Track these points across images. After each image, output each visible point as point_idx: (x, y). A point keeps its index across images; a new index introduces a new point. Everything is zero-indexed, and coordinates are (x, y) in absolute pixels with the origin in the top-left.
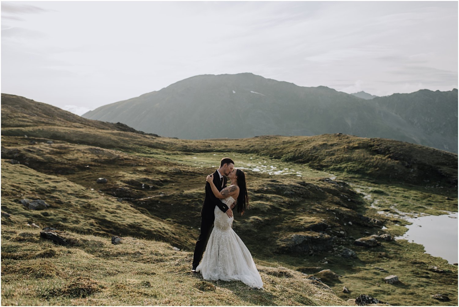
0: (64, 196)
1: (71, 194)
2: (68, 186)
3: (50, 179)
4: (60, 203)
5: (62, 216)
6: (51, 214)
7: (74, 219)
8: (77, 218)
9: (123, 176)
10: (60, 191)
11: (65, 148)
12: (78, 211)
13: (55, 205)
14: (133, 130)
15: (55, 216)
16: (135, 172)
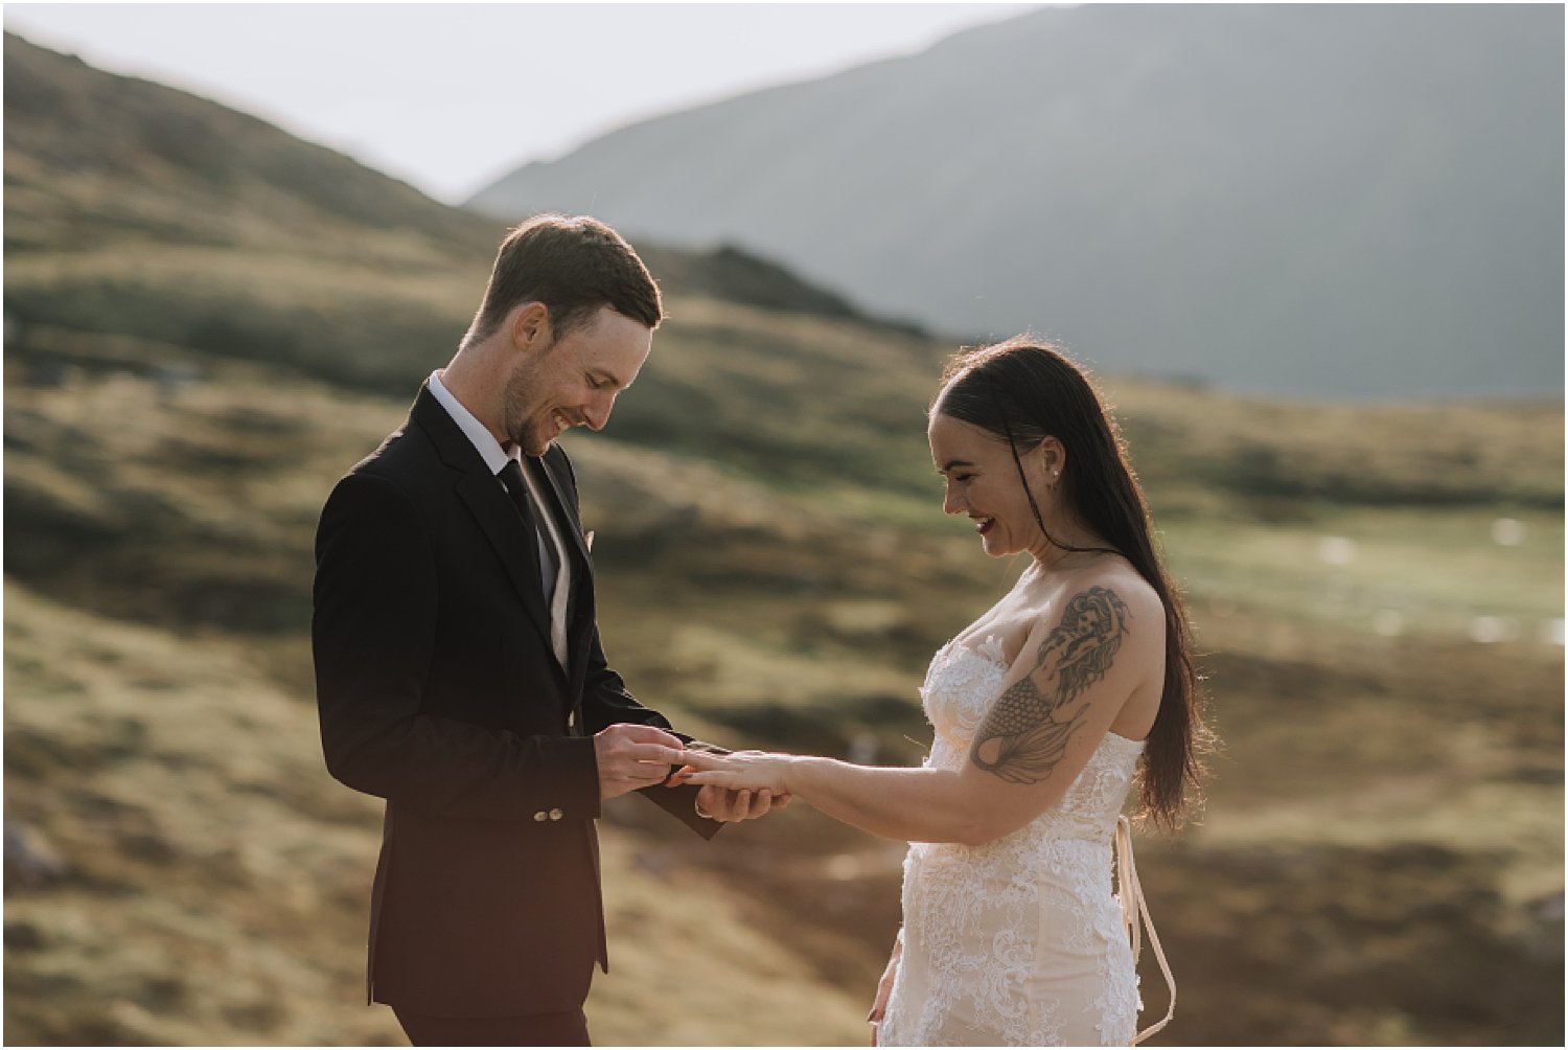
0: (197, 799)
1: (259, 790)
2: (245, 723)
3: (107, 658)
4: (153, 850)
5: (145, 957)
6: (61, 942)
7: (244, 992)
8: (268, 983)
9: (707, 671)
10: (175, 761)
11: (276, 428)
12: (283, 928)
13: (107, 863)
14: (833, 308)
15: (93, 951)
16: (810, 638)
